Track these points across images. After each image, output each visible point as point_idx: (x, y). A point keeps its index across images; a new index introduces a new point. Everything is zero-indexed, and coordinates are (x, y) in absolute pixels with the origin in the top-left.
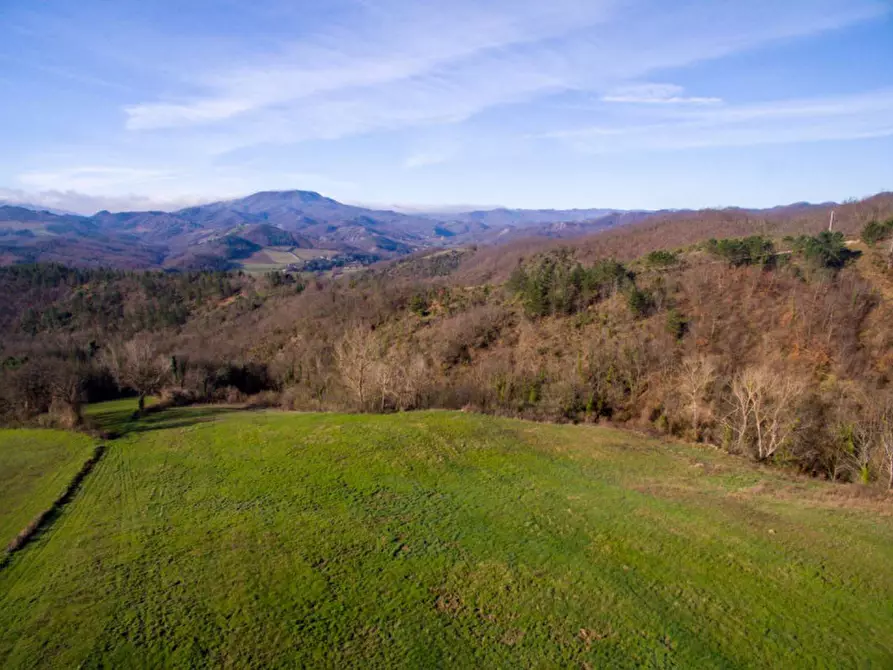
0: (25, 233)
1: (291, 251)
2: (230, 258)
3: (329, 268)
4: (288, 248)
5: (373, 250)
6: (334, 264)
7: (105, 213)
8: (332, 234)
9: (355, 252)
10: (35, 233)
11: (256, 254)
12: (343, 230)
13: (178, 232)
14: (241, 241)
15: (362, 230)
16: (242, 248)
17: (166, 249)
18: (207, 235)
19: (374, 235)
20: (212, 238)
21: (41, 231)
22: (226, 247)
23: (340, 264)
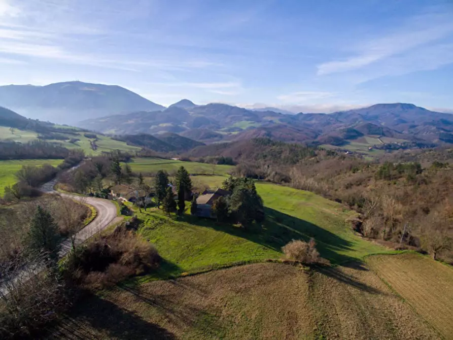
0: (271, 121)
1: (379, 138)
2: (345, 139)
3: (398, 149)
4: (379, 136)
5: (435, 141)
6: (401, 147)
7: (301, 113)
8: (412, 130)
9: (418, 142)
10: (274, 121)
11: (359, 138)
12: (420, 128)
13: (328, 123)
14: (355, 131)
15: (434, 128)
16: (353, 134)
17: (321, 131)
18: (341, 126)
19: (442, 131)
20: (342, 128)
21: (276, 120)
22: (345, 133)
23: (405, 148)
